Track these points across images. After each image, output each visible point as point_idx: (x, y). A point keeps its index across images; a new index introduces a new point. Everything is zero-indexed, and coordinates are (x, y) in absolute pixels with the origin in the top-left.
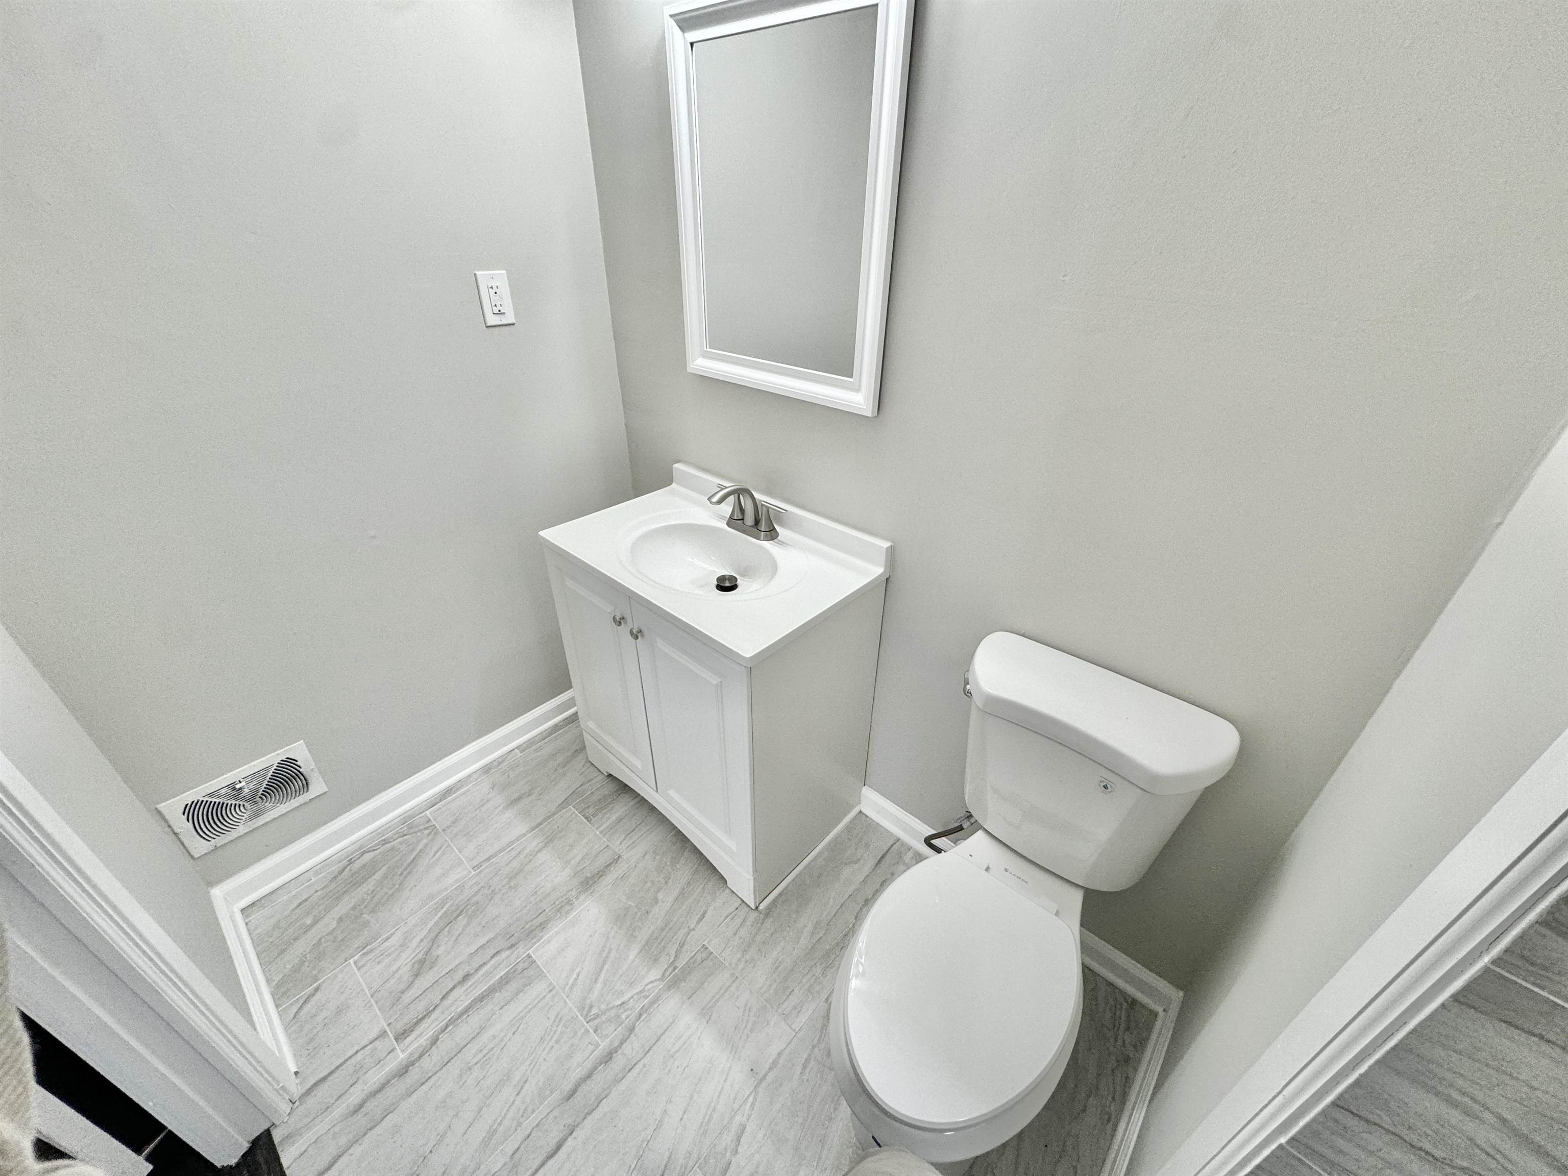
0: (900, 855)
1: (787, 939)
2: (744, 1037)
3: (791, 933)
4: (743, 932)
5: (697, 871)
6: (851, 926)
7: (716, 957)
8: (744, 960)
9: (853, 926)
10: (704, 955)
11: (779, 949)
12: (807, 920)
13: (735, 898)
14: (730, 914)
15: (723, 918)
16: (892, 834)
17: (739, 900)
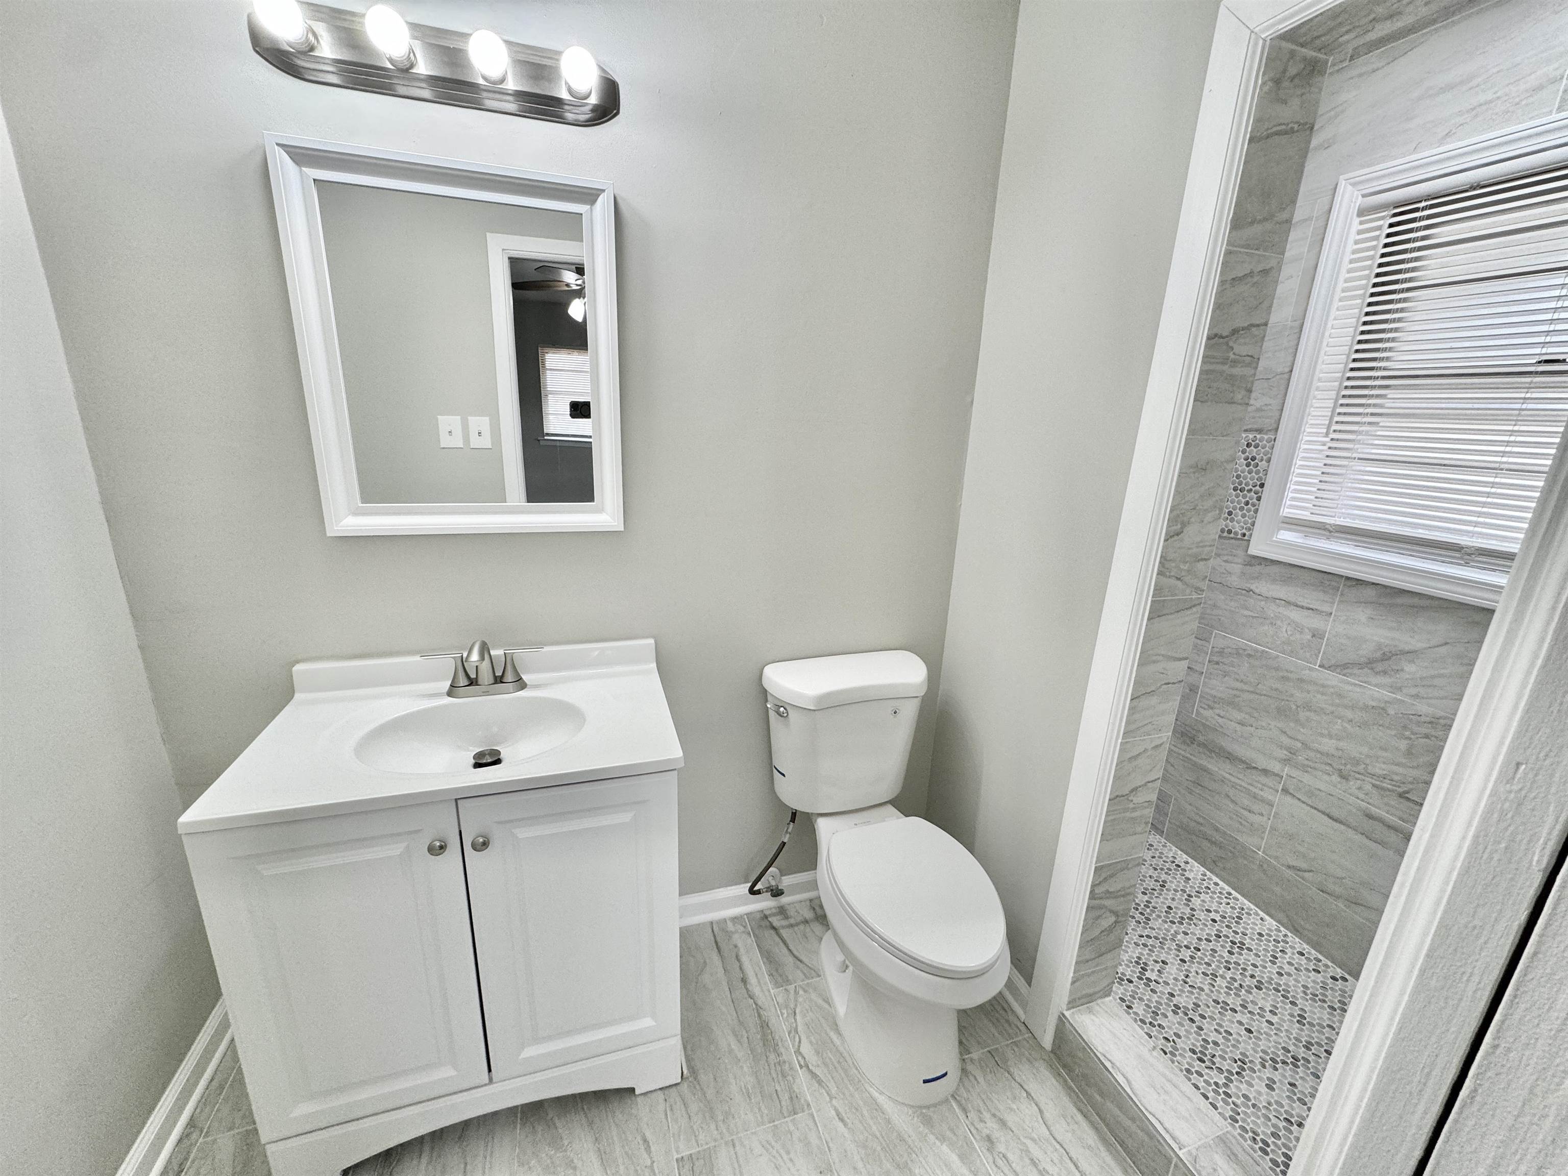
0: (724, 930)
1: (729, 1067)
2: (790, 1165)
3: (727, 1061)
4: (694, 1107)
5: (591, 1124)
6: (754, 1006)
7: (699, 1152)
8: (720, 1123)
9: (756, 1004)
10: (688, 1166)
11: (733, 1081)
12: (725, 1039)
13: (655, 1094)
14: (666, 1110)
15: (664, 1120)
16: (704, 924)
17: (659, 1092)
